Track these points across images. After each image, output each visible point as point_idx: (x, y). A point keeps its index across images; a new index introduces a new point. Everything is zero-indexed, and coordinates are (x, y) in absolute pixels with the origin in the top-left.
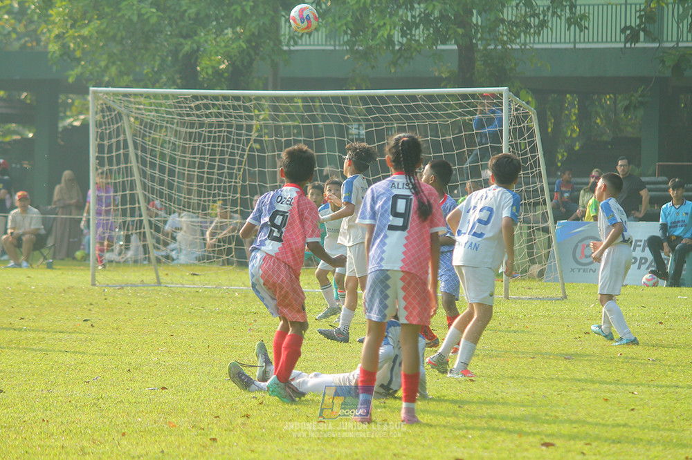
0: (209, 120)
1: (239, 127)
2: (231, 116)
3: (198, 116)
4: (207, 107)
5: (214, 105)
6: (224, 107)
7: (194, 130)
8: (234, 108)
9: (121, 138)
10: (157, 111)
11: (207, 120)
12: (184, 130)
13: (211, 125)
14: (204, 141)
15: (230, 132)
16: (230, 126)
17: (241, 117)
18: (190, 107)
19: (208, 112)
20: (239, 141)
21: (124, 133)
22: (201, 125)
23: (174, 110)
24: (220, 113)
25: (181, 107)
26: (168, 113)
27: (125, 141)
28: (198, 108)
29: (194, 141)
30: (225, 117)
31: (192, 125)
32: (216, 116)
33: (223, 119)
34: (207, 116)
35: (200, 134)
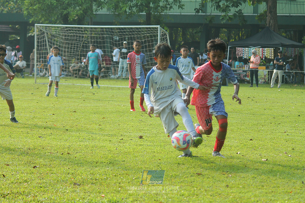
0: (71, 34)
1: (80, 37)
2: (77, 33)
3: (67, 33)
4: (70, 30)
5: (72, 30)
6: (75, 30)
7: (66, 37)
8: (78, 31)
9: (44, 39)
10: (55, 31)
11: (70, 34)
12: (63, 37)
13: (71, 36)
14: (69, 41)
15: (77, 38)
16: (77, 36)
17: (80, 33)
18: (65, 30)
19: (70, 32)
20: (79, 41)
21: (45, 38)
22: (68, 36)
23: (60, 31)
24: (74, 32)
25: (62, 30)
26: (58, 32)
27: (45, 40)
28: (67, 31)
29: (66, 41)
30: (76, 34)
31: (65, 36)
32: (73, 33)
33: (75, 34)
34: (70, 33)
35: (68, 38)
